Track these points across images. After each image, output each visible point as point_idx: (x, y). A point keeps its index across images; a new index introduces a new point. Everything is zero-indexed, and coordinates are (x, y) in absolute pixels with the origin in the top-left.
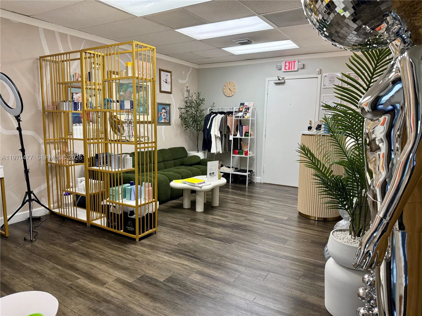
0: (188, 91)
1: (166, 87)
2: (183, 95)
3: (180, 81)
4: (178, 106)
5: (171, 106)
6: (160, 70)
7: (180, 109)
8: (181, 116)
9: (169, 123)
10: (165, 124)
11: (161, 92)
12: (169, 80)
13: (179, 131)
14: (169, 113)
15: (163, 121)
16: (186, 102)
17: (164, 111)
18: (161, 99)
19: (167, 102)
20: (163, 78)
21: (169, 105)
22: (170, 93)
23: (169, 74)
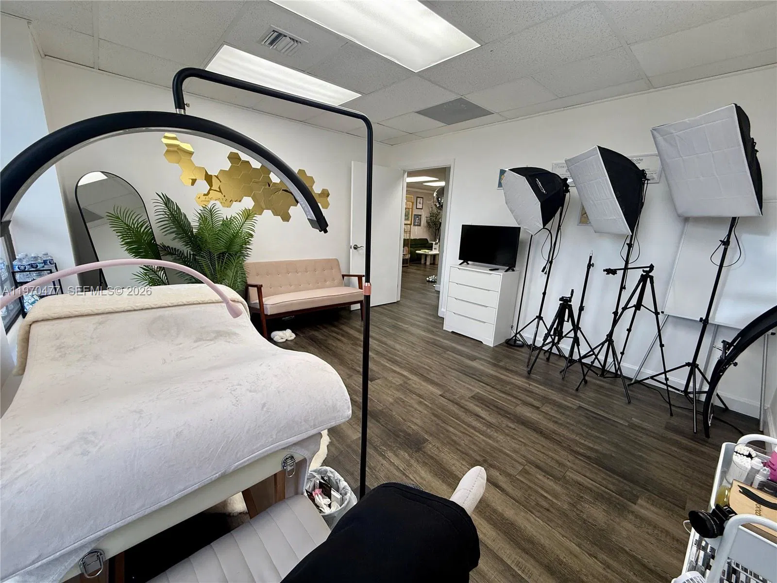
0: (432, 207)
1: (419, 206)
2: (429, 209)
3: (428, 202)
4: (426, 216)
5: (422, 216)
6: (417, 197)
7: (427, 217)
8: (427, 222)
9: (420, 225)
10: (418, 225)
11: (417, 208)
12: (421, 202)
13: (425, 230)
14: (420, 220)
15: (416, 224)
16: (431, 214)
17: (417, 218)
18: (416, 212)
19: (420, 214)
20: (418, 201)
21: (421, 215)
22: (422, 209)
23: (422, 199)
